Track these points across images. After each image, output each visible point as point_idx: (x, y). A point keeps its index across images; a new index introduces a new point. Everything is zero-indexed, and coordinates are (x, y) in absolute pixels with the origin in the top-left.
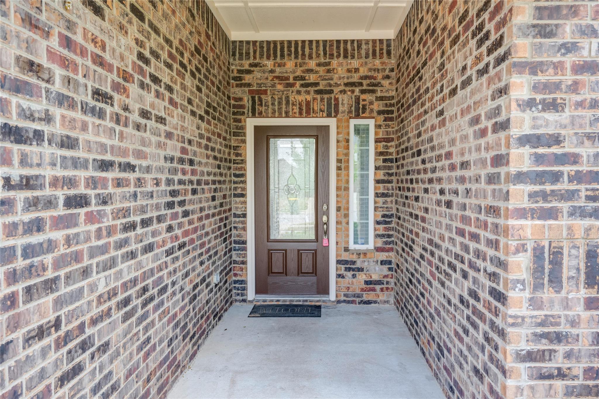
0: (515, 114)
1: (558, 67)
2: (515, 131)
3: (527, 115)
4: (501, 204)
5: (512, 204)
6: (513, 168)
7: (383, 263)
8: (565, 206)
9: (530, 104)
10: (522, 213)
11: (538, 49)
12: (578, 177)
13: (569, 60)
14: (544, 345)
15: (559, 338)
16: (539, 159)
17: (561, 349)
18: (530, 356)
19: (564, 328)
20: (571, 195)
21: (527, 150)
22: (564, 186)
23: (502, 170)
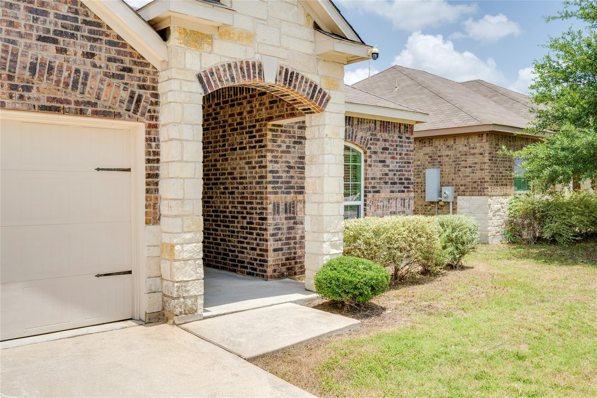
0: (268, 164)
1: (277, 151)
2: (268, 169)
3: (271, 164)
4: (264, 191)
5: (269, 190)
6: (268, 180)
8: (280, 191)
9: (271, 161)
10: (270, 193)
11: (273, 146)
12: (282, 183)
13: (280, 149)
14: (276, 231)
15: (279, 229)
16: (274, 177)
17: (280, 232)
18: (273, 235)
19: (280, 226)
20: (280, 188)
21: (271, 175)
22: (279, 185)
23: (264, 180)
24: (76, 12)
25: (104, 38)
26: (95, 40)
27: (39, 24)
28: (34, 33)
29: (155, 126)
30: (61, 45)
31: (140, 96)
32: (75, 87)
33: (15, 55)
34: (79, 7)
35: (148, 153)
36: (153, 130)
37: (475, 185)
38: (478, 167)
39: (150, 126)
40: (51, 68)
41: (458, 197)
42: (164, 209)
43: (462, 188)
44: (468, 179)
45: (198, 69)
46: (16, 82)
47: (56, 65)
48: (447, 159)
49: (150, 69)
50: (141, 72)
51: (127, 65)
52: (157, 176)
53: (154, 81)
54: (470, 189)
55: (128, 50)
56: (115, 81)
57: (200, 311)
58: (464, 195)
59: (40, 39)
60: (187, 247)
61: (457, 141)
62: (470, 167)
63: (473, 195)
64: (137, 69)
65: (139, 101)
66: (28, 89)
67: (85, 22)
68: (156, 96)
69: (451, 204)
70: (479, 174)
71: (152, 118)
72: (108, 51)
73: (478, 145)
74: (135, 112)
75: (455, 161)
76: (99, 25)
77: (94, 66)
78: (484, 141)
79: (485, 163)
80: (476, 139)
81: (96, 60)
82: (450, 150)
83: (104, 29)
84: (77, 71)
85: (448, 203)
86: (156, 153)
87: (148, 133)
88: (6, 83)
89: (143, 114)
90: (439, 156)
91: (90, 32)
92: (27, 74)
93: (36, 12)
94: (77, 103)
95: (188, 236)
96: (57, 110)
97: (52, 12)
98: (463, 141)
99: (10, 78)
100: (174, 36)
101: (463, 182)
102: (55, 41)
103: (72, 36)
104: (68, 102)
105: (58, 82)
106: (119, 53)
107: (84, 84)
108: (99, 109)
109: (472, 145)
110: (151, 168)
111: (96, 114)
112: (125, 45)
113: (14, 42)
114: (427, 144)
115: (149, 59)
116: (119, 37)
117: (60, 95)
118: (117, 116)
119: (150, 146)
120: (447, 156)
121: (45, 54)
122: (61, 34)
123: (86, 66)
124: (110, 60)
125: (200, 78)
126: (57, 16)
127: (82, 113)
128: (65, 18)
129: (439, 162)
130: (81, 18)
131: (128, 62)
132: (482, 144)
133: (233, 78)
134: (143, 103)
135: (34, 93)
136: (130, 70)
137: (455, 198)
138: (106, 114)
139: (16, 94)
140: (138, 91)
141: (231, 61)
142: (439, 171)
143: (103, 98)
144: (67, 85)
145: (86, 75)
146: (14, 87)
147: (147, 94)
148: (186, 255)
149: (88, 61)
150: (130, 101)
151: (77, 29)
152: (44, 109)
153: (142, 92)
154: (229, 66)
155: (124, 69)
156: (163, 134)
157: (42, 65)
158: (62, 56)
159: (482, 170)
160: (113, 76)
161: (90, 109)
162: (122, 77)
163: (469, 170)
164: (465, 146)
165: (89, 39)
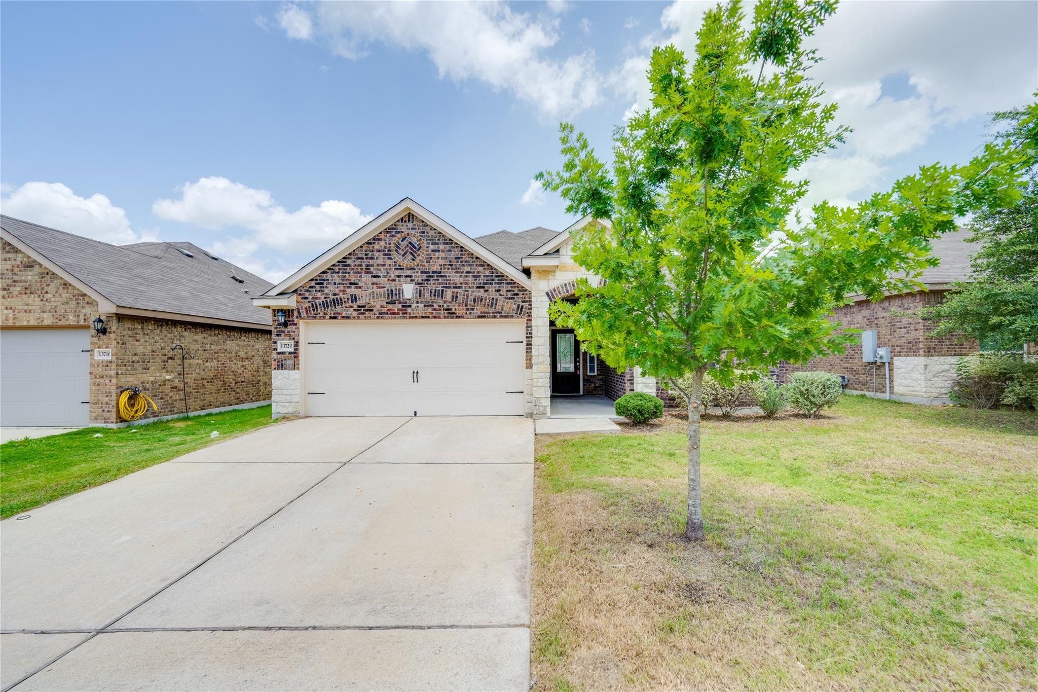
7: (600, 380)
24: (493, 273)
25: (505, 282)
26: (501, 283)
27: (477, 282)
28: (475, 286)
29: (531, 320)
30: (486, 289)
31: (522, 306)
32: (492, 306)
33: (468, 296)
34: (494, 271)
35: (527, 334)
36: (529, 322)
37: (910, 345)
38: (912, 327)
39: (528, 320)
40: (482, 299)
41: (895, 358)
42: (533, 362)
43: (898, 349)
44: (903, 340)
45: (547, 290)
46: (468, 307)
47: (484, 298)
48: (883, 321)
49: (527, 292)
50: (523, 294)
51: (516, 292)
52: (531, 344)
53: (530, 298)
54: (906, 350)
55: (516, 285)
56: (510, 301)
57: (548, 414)
58: (900, 356)
59: (478, 287)
60: (540, 380)
61: (891, 303)
62: (905, 328)
63: (908, 356)
64: (521, 293)
65: (522, 308)
66: (473, 309)
67: (496, 276)
68: (530, 305)
69: (887, 365)
70: (913, 335)
71: (529, 316)
72: (507, 287)
73: (912, 305)
74: (520, 314)
75: (890, 323)
76: (503, 276)
77: (501, 295)
78: (918, 301)
79: (919, 323)
80: (910, 299)
81: (502, 293)
82: (886, 312)
83: (505, 278)
84: (493, 299)
85: (884, 363)
86: (531, 333)
87: (527, 324)
88: (465, 308)
89: (524, 315)
90: (876, 318)
91: (499, 280)
92: (472, 303)
93: (476, 276)
94: (493, 313)
95: (541, 374)
96: (484, 317)
97: (482, 275)
98: (898, 302)
99: (466, 306)
100: (533, 274)
101: (898, 343)
102: (483, 287)
103: (491, 284)
104: (489, 313)
105: (485, 305)
106: (512, 287)
107: (496, 304)
108: (503, 314)
109: (906, 306)
110: (528, 341)
111: (501, 317)
112: (515, 283)
113: (467, 291)
114: (864, 308)
115: (526, 288)
116: (512, 280)
117: (486, 310)
118: (512, 317)
119: (527, 330)
120: (883, 317)
121: (479, 294)
122: (486, 284)
123: (496, 296)
124: (507, 291)
125: (547, 294)
126: (484, 276)
127: (495, 317)
128: (487, 276)
129: (876, 324)
130: (494, 275)
131: (516, 291)
132: (915, 304)
133: (568, 291)
134: (524, 309)
135: (475, 311)
136: (517, 294)
137: (892, 358)
138: (506, 317)
139: (468, 312)
140: (521, 304)
141: (567, 282)
142: (876, 334)
143: (504, 309)
144: (488, 305)
145: (497, 300)
146: (467, 309)
147: (526, 305)
148: (540, 385)
149: (498, 293)
150: (518, 309)
151: (493, 280)
152: (479, 317)
153: (523, 304)
154: (565, 285)
155: (514, 294)
156: (534, 323)
157: (478, 298)
158: (486, 293)
159: (916, 330)
160: (509, 298)
161: (499, 315)
162: (514, 298)
163: (903, 330)
164: (900, 307)
165: (498, 283)
